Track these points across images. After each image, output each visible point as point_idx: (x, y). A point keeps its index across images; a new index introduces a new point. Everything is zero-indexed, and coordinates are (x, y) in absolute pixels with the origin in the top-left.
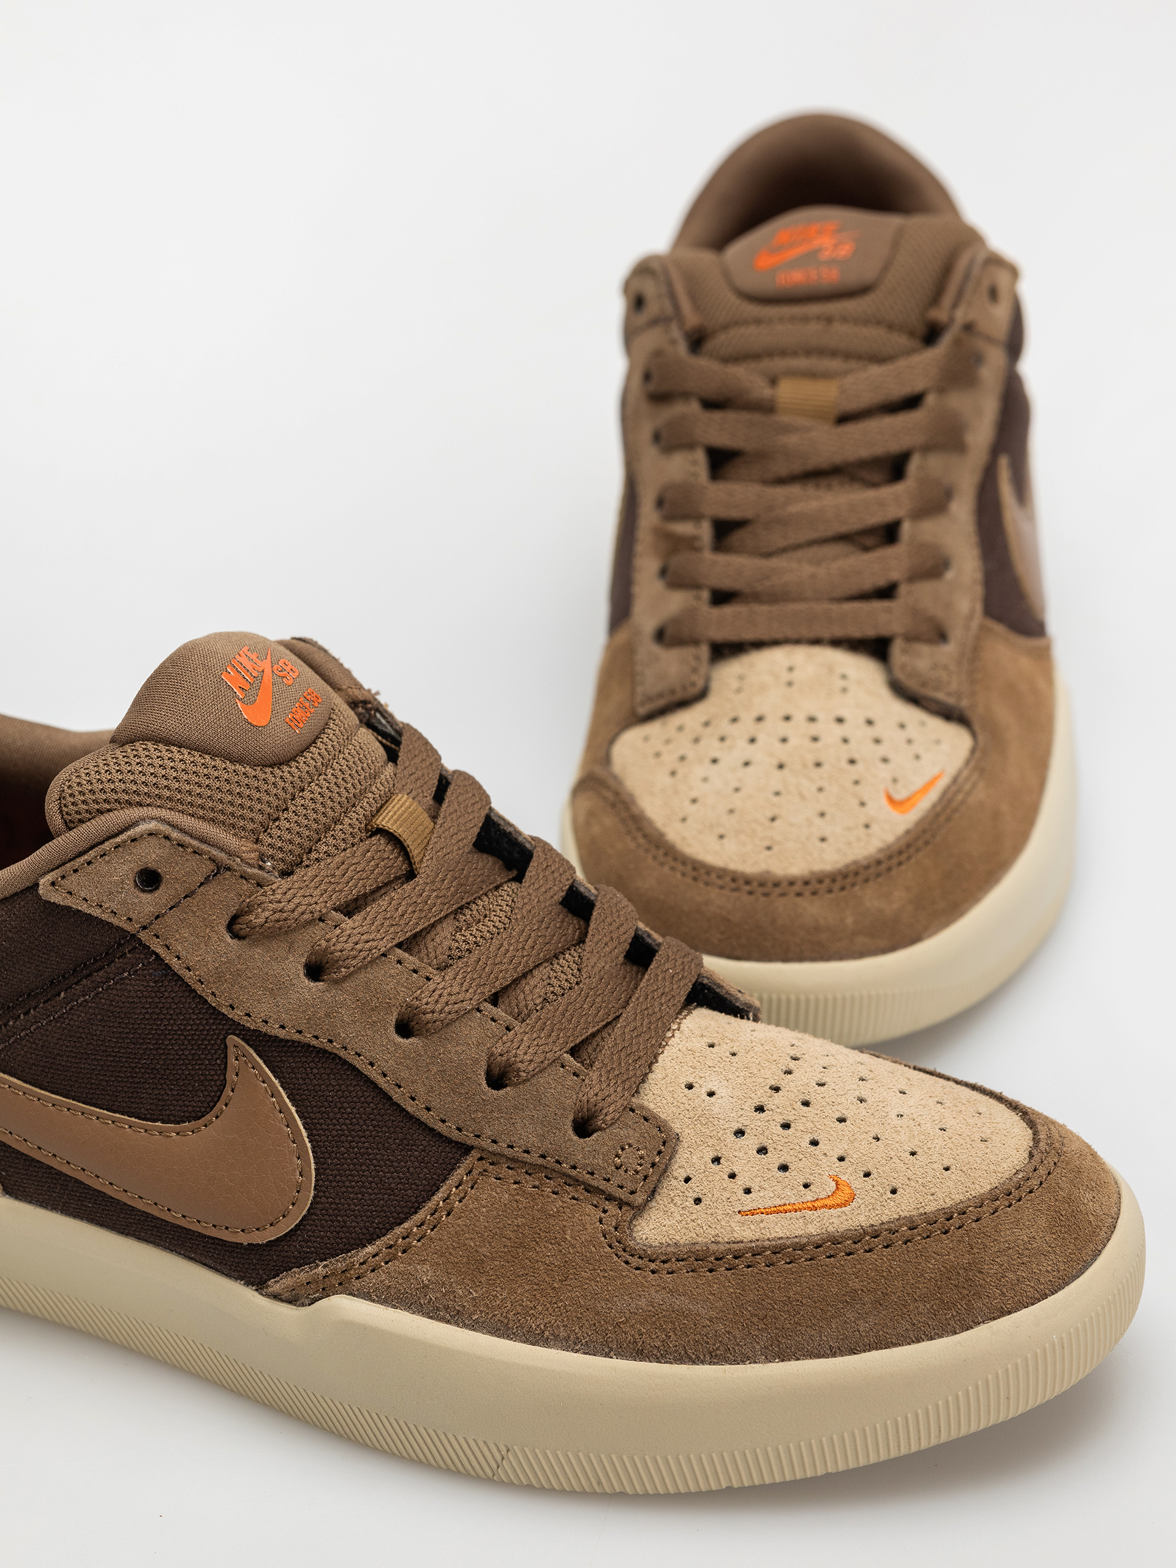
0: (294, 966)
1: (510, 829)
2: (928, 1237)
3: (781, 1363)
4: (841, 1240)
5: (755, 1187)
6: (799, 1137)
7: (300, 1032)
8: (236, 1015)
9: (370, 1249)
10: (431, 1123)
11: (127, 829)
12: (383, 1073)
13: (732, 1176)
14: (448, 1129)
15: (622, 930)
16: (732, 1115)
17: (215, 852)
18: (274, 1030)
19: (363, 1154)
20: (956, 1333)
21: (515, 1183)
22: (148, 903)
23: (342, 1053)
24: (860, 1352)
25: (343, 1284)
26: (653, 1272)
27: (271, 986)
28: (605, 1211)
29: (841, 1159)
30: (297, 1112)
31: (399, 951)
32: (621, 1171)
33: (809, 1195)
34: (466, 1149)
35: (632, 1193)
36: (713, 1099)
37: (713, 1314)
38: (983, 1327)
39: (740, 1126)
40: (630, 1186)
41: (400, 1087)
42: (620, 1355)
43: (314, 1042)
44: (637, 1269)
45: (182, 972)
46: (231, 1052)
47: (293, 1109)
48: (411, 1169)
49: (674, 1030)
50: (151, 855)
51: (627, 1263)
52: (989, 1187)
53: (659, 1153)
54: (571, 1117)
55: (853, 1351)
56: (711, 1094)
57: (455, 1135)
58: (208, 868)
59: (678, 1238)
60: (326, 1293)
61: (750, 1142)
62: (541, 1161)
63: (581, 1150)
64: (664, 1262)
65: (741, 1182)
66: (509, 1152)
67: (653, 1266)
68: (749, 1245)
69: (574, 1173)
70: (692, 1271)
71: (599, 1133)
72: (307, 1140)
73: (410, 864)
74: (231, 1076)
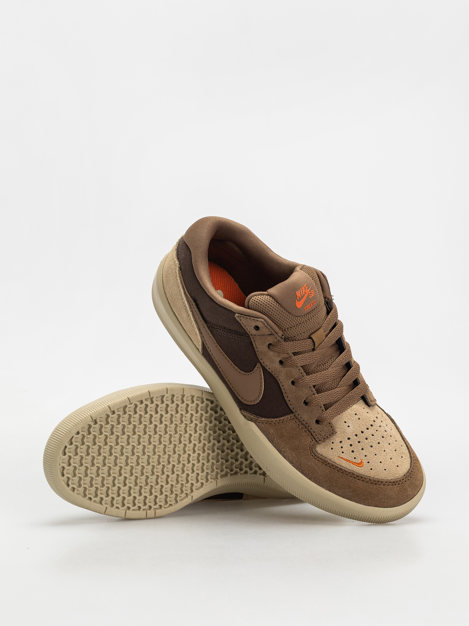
0: (278, 360)
1: (343, 342)
2: (372, 483)
3: (328, 491)
4: (354, 474)
5: (345, 453)
6: (360, 446)
7: (272, 372)
8: (262, 361)
9: (264, 419)
10: (288, 404)
11: (257, 318)
12: (284, 389)
13: (342, 447)
14: (291, 407)
15: (353, 378)
16: (350, 434)
17: (272, 331)
18: (267, 368)
19: (272, 401)
20: (365, 505)
21: (298, 424)
22: (254, 332)
23: (278, 380)
24: (345, 498)
25: (255, 422)
26: (315, 458)
27: (271, 360)
28: (313, 440)
29: (366, 456)
30: (264, 384)
31: (300, 367)
32: (320, 435)
33: (354, 461)
34: (292, 412)
35: (320, 440)
36: (348, 428)
37: (321, 474)
38: (371, 507)
39: (350, 437)
40: (320, 439)
41: (286, 393)
42: (299, 471)
43: (274, 375)
44: (312, 456)
45: (255, 348)
46: (257, 366)
47: (263, 384)
48: (280, 410)
49: (350, 407)
50: (260, 325)
51: (311, 453)
52: (391, 479)
53: (330, 435)
54: (316, 419)
55: (343, 497)
56: (349, 426)
57: (292, 409)
58: (270, 333)
59: (323, 454)
60: (251, 420)
61: (350, 442)
62: (305, 424)
63: (315, 427)
64: (318, 458)
65: (343, 450)
66: (300, 418)
67: (315, 457)
68: (336, 465)
69: (310, 430)
70: (322, 463)
71: (320, 425)
72: (263, 391)
73: (314, 347)
74: (255, 369)
